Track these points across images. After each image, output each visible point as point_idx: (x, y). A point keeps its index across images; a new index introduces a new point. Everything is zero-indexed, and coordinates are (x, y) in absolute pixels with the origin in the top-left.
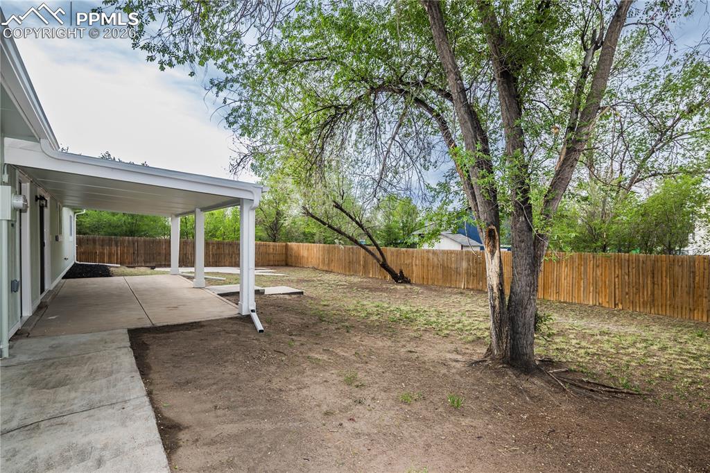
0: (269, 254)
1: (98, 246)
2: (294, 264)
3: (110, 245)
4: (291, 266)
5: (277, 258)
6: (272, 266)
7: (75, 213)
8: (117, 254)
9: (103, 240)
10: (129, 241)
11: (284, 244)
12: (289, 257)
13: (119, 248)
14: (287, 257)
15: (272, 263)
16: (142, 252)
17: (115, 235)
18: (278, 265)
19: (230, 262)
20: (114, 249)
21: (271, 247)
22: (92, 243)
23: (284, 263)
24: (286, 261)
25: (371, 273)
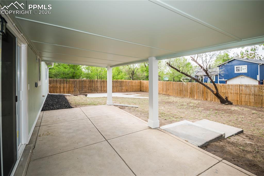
0: (133, 86)
1: (58, 84)
2: (145, 91)
3: (64, 83)
4: (143, 91)
5: (137, 88)
6: (134, 91)
7: (48, 67)
8: (67, 87)
9: (61, 81)
10: (72, 81)
11: (139, 81)
12: (142, 87)
13: (68, 85)
14: (141, 87)
15: (134, 90)
16: (78, 86)
17: (66, 78)
18: (137, 91)
19: (116, 90)
20: (65, 85)
21: (134, 83)
22: (55, 82)
23: (139, 90)
24: (140, 89)
25: (196, 96)
